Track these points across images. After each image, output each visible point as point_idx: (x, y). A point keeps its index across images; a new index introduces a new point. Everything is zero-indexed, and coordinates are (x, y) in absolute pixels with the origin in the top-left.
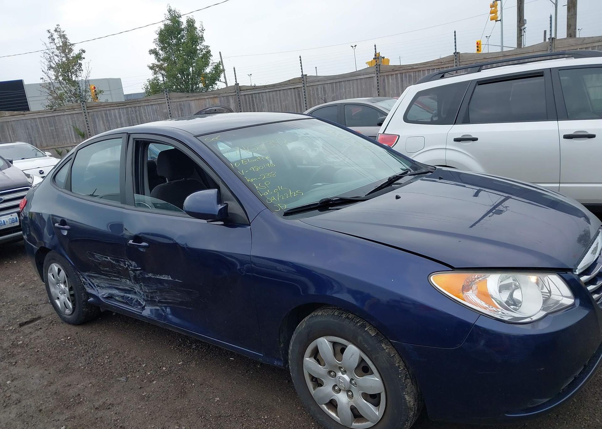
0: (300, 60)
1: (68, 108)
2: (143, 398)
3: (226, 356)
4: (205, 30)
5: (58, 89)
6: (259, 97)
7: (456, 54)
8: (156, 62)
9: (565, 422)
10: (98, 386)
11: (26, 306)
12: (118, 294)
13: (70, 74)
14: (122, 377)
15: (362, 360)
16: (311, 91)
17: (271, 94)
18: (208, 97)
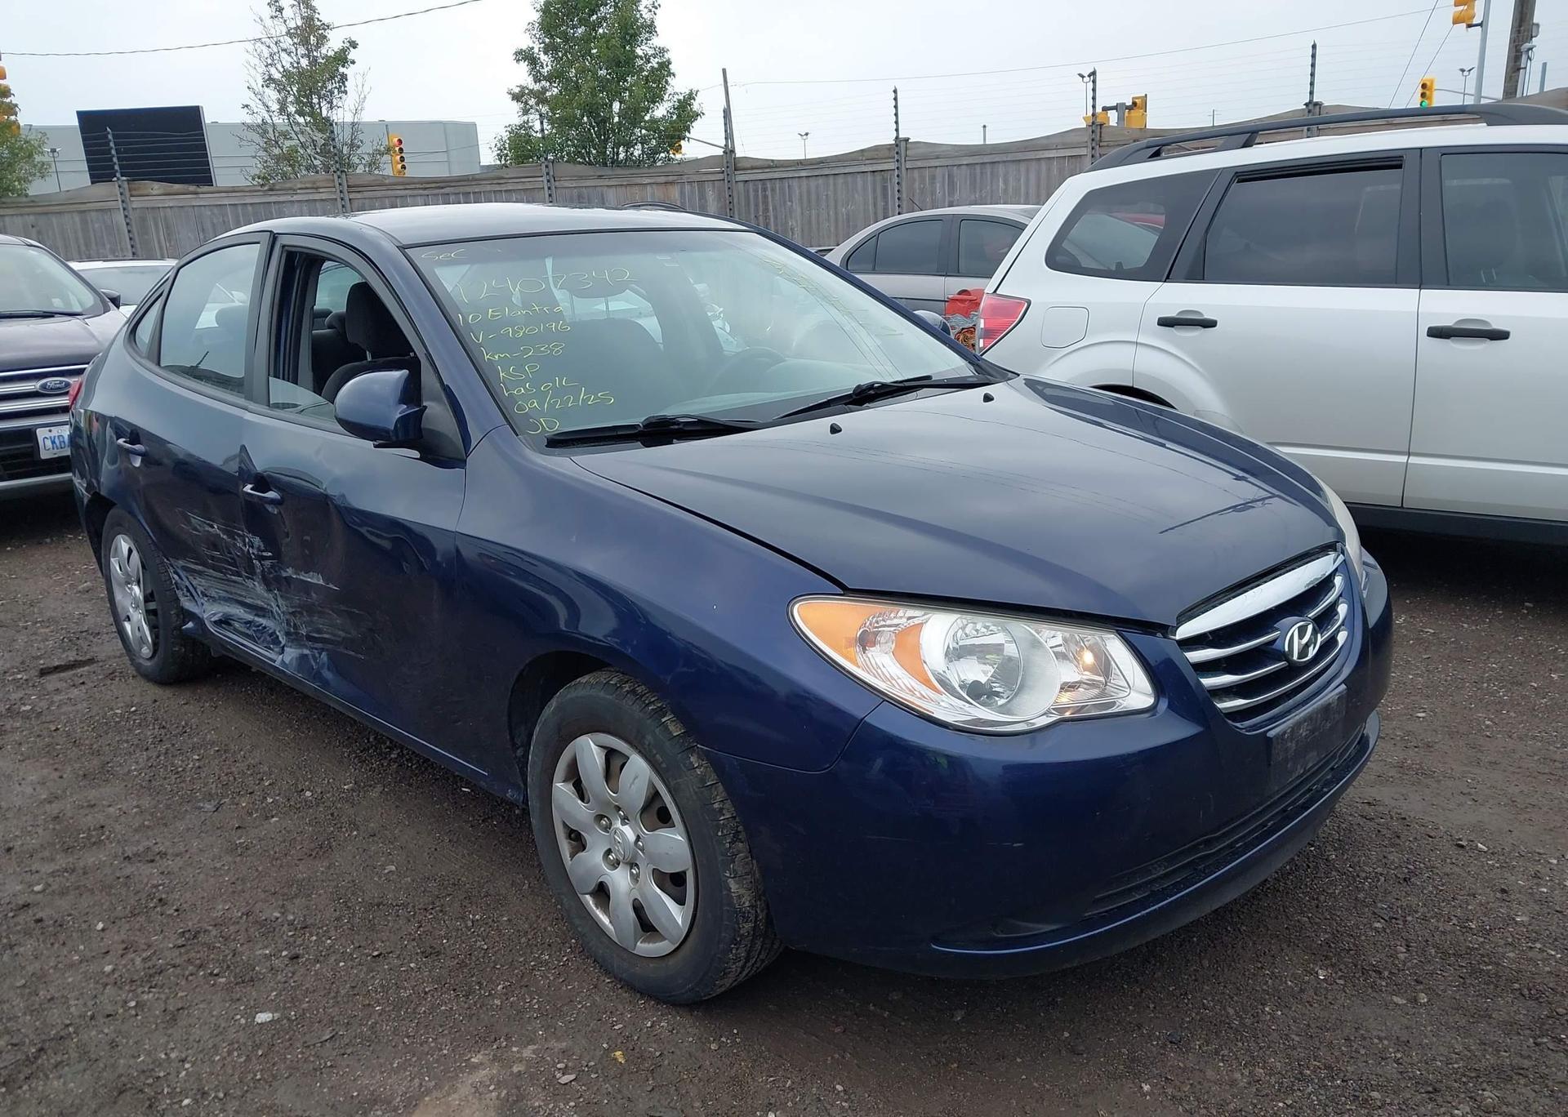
0: (896, 99)
1: (303, 186)
2: (233, 849)
3: (457, 782)
4: (659, 5)
5: (285, 135)
6: (782, 189)
7: (1311, 107)
8: (529, 82)
9: (1152, 1006)
10: (152, 814)
11: (73, 633)
12: (242, 617)
13: (315, 101)
14: (210, 801)
15: (655, 796)
16: (917, 183)
17: (813, 183)
18: (652, 181)
